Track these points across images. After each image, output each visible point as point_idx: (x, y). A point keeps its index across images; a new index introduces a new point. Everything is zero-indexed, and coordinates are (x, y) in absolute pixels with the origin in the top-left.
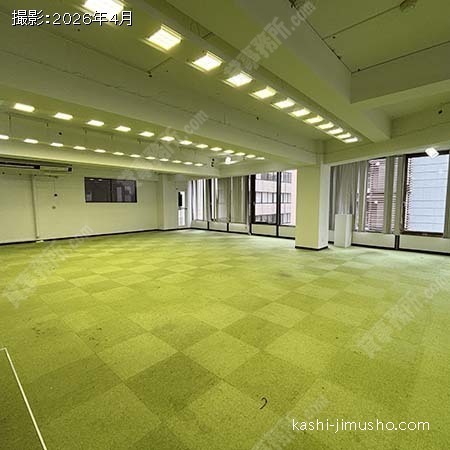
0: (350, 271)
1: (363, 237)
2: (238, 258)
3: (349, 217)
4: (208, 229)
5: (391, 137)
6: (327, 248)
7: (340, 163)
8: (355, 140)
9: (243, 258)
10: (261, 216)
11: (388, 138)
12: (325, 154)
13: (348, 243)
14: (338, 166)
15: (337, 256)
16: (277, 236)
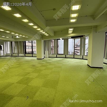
0: (48, 63)
1: (51, 55)
2: (22, 63)
3: (48, 51)
4: (12, 56)
5: (55, 35)
6: (44, 58)
7: (46, 40)
8: (48, 35)
9: (23, 63)
10: (28, 52)
11: (54, 35)
12: (42, 37)
13: (48, 57)
14: (45, 40)
15: (46, 60)
16: (32, 57)
